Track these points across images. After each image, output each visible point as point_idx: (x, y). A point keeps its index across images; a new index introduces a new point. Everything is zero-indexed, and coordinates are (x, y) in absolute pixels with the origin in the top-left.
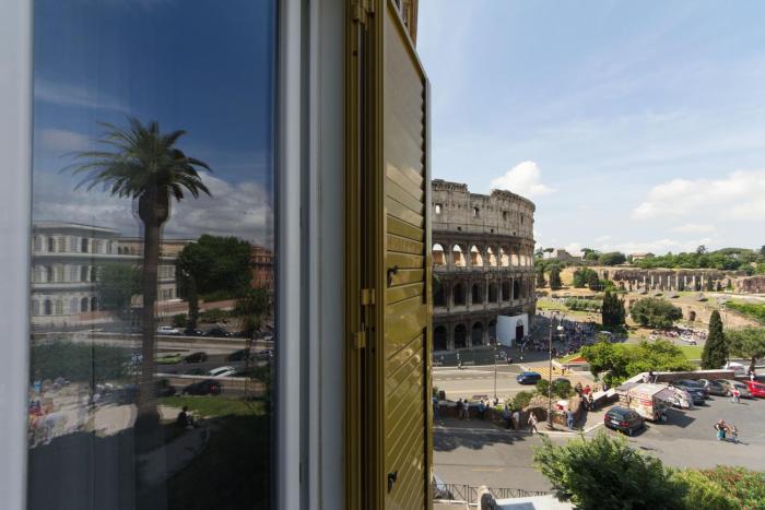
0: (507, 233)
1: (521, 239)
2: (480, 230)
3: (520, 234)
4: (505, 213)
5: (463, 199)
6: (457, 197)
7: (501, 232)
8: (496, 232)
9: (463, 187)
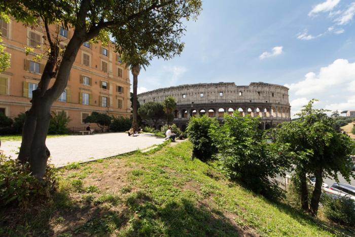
0: (261, 101)
1: (271, 104)
2: (243, 101)
3: (271, 102)
4: (259, 93)
5: (233, 89)
6: (230, 88)
7: (256, 101)
8: (253, 101)
9: (233, 84)
